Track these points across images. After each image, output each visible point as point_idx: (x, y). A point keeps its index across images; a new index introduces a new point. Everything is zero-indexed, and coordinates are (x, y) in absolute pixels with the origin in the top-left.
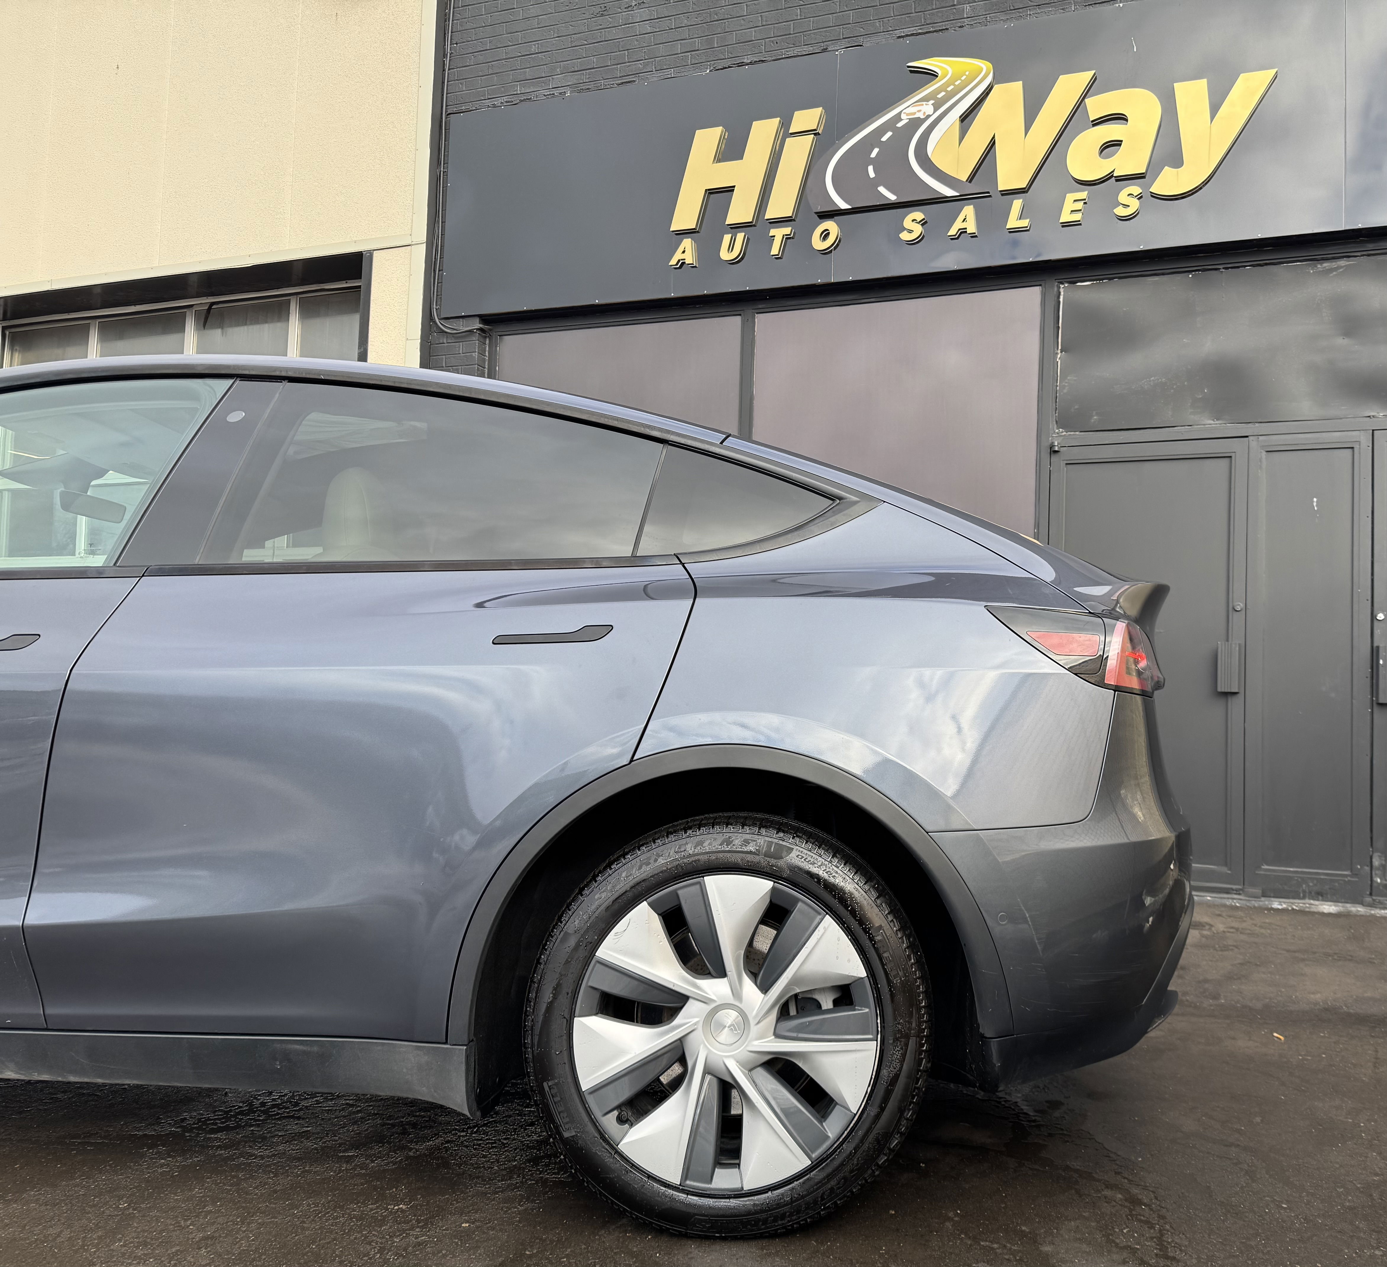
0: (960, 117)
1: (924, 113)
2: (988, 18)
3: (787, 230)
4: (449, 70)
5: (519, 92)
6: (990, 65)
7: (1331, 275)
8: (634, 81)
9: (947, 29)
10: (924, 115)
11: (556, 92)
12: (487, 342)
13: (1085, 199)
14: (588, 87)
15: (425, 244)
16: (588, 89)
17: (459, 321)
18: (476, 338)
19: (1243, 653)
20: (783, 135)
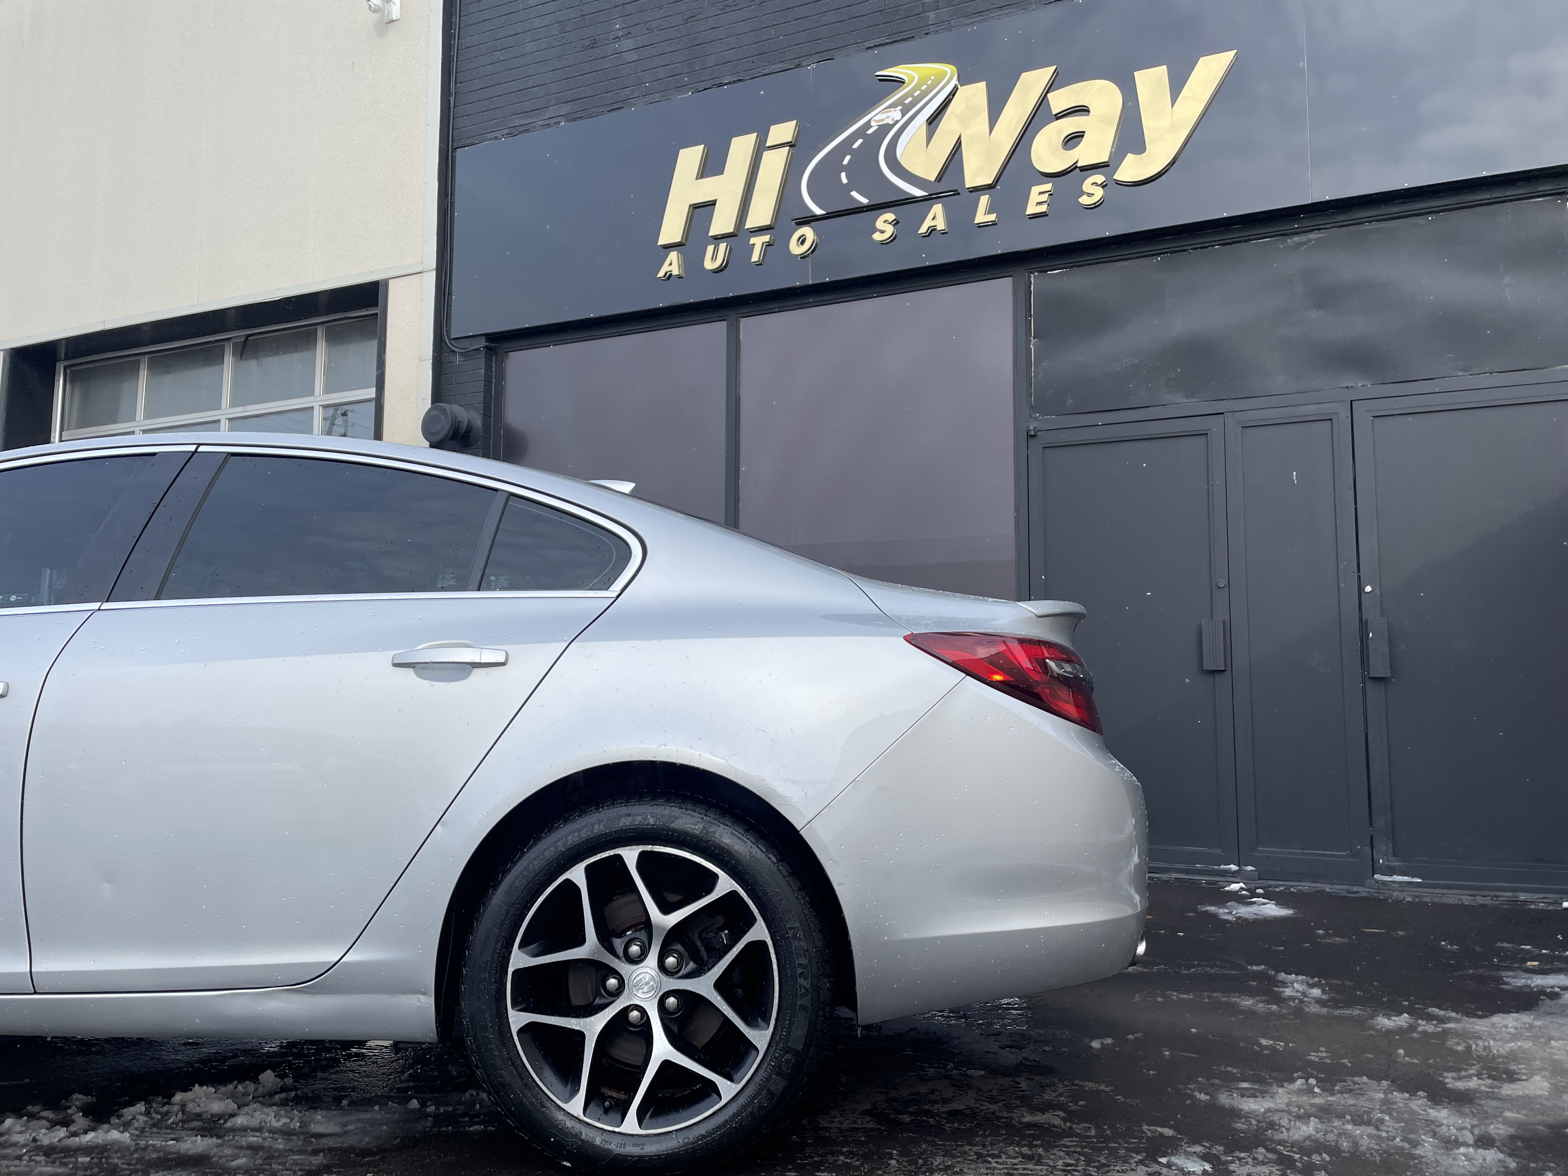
0: (927, 120)
1: (893, 119)
2: (952, 24)
3: (766, 238)
4: (454, 107)
5: (518, 125)
6: (955, 68)
7: (1302, 249)
8: (622, 107)
9: (913, 37)
10: (892, 120)
11: (552, 122)
12: (494, 358)
13: (1050, 191)
14: (579, 116)
15: (435, 272)
16: (581, 117)
17: (467, 341)
18: (482, 355)
19: (1228, 629)
20: (760, 148)
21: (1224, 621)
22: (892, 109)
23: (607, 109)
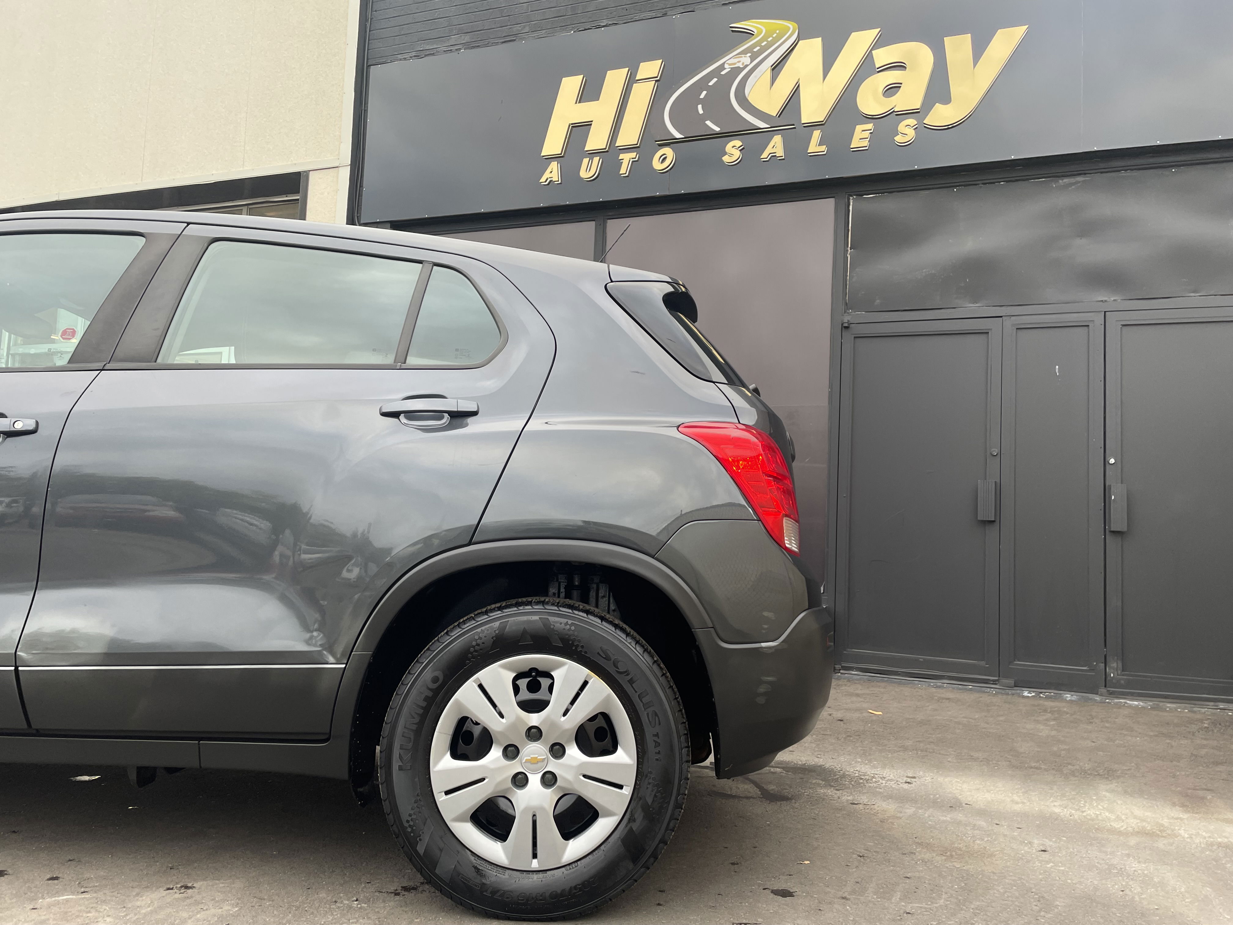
0: (772, 66)
1: (743, 63)
3: (633, 155)
4: (370, 31)
5: (424, 49)
6: (796, 25)
7: (1070, 188)
8: (515, 40)
10: (743, 65)
11: (453, 48)
13: (871, 130)
14: (478, 45)
15: (350, 167)
19: (998, 489)
20: (631, 81)
21: (995, 482)
22: (743, 55)
23: (501, 41)
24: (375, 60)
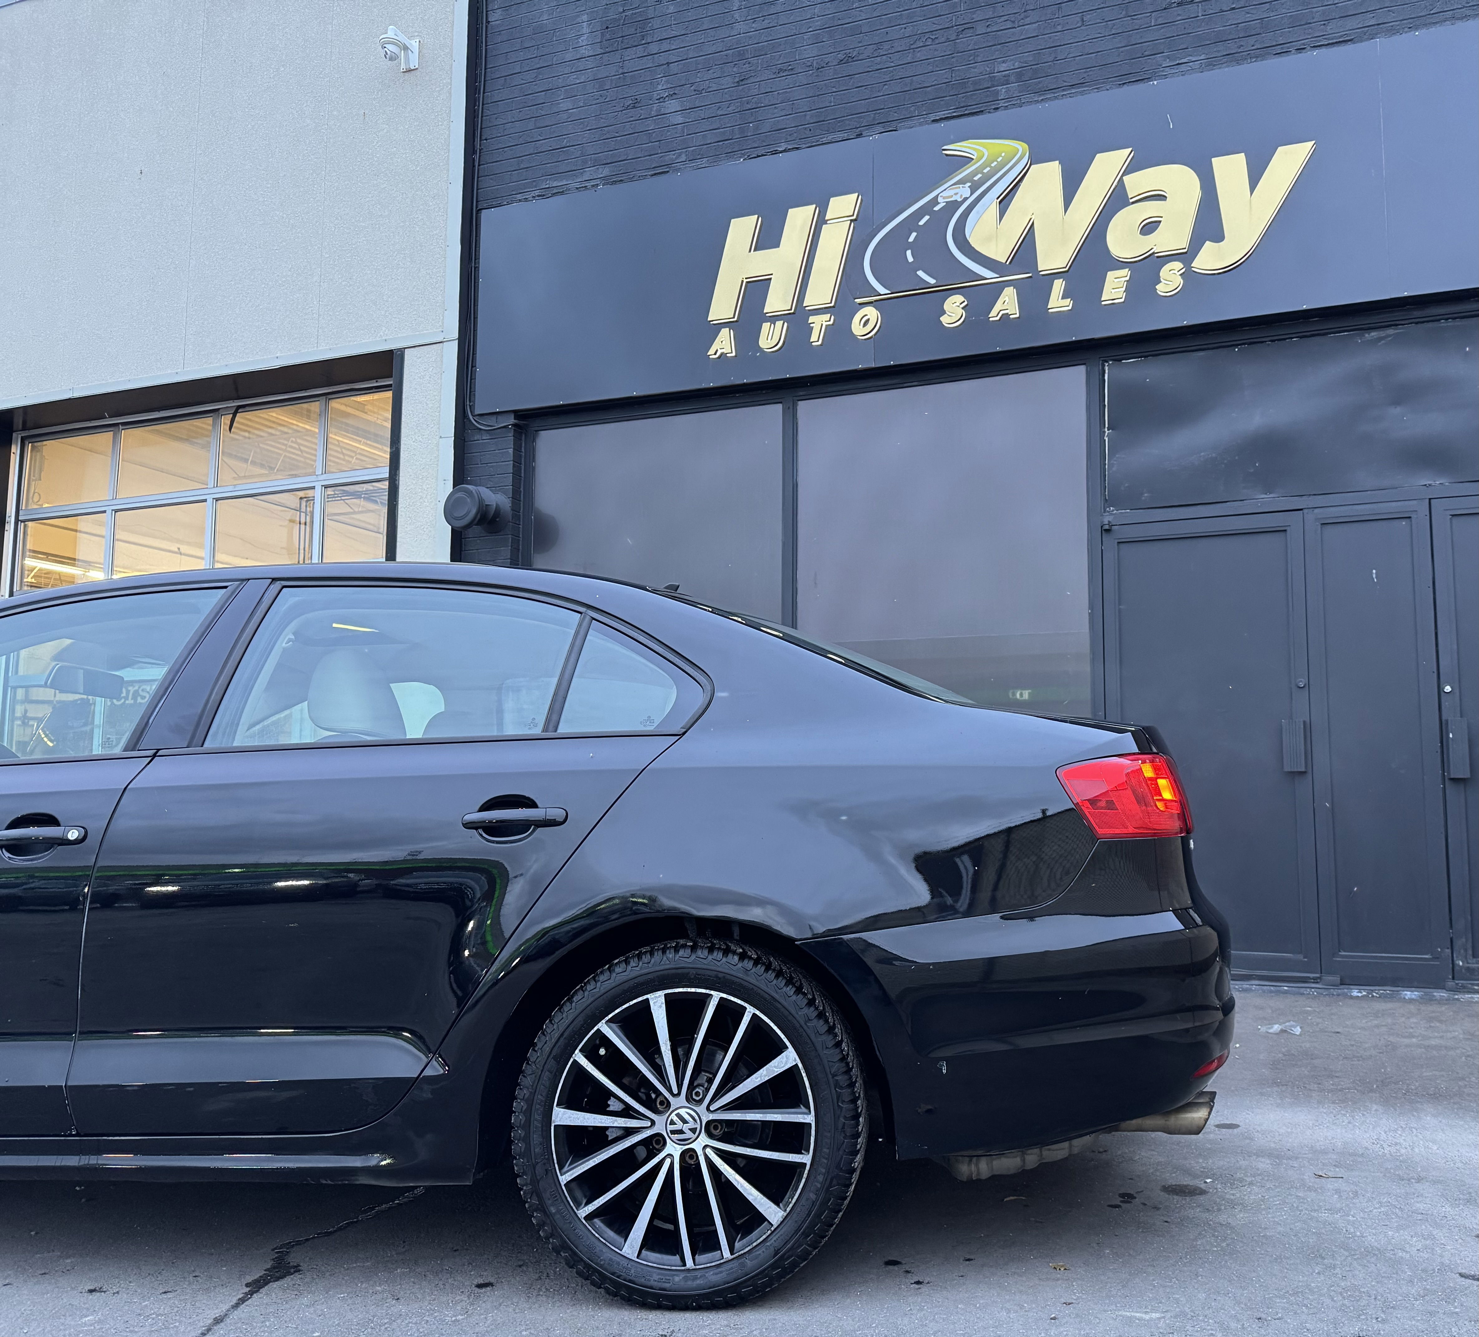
0: (999, 197)
1: (961, 196)
2: (1023, 99)
3: (826, 317)
4: (479, 165)
5: (550, 186)
6: (1026, 146)
7: (1378, 345)
8: (668, 172)
9: (981, 111)
10: (961, 198)
11: (588, 184)
12: (524, 437)
13: (1126, 277)
14: (619, 179)
15: (457, 342)
16: (621, 181)
17: (494, 418)
18: (511, 434)
19: (1308, 730)
20: (821, 221)
21: (1304, 721)
22: (961, 186)
23: (650, 173)
24: (487, 203)
